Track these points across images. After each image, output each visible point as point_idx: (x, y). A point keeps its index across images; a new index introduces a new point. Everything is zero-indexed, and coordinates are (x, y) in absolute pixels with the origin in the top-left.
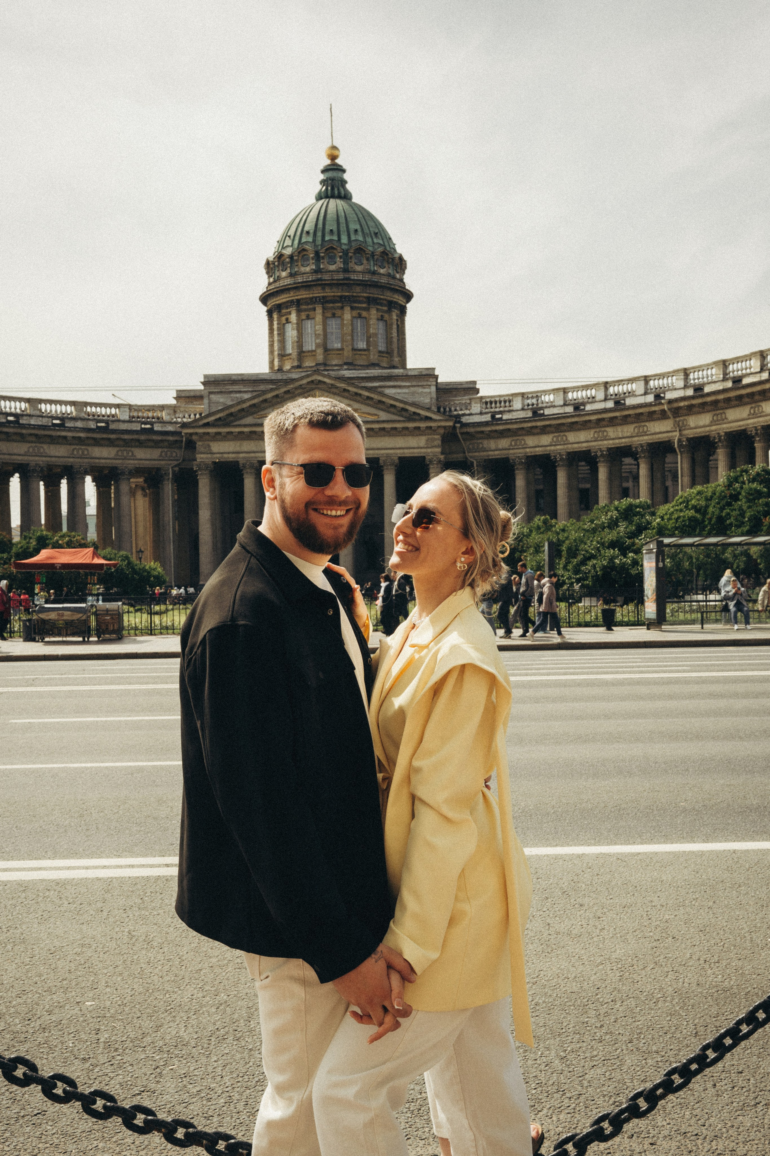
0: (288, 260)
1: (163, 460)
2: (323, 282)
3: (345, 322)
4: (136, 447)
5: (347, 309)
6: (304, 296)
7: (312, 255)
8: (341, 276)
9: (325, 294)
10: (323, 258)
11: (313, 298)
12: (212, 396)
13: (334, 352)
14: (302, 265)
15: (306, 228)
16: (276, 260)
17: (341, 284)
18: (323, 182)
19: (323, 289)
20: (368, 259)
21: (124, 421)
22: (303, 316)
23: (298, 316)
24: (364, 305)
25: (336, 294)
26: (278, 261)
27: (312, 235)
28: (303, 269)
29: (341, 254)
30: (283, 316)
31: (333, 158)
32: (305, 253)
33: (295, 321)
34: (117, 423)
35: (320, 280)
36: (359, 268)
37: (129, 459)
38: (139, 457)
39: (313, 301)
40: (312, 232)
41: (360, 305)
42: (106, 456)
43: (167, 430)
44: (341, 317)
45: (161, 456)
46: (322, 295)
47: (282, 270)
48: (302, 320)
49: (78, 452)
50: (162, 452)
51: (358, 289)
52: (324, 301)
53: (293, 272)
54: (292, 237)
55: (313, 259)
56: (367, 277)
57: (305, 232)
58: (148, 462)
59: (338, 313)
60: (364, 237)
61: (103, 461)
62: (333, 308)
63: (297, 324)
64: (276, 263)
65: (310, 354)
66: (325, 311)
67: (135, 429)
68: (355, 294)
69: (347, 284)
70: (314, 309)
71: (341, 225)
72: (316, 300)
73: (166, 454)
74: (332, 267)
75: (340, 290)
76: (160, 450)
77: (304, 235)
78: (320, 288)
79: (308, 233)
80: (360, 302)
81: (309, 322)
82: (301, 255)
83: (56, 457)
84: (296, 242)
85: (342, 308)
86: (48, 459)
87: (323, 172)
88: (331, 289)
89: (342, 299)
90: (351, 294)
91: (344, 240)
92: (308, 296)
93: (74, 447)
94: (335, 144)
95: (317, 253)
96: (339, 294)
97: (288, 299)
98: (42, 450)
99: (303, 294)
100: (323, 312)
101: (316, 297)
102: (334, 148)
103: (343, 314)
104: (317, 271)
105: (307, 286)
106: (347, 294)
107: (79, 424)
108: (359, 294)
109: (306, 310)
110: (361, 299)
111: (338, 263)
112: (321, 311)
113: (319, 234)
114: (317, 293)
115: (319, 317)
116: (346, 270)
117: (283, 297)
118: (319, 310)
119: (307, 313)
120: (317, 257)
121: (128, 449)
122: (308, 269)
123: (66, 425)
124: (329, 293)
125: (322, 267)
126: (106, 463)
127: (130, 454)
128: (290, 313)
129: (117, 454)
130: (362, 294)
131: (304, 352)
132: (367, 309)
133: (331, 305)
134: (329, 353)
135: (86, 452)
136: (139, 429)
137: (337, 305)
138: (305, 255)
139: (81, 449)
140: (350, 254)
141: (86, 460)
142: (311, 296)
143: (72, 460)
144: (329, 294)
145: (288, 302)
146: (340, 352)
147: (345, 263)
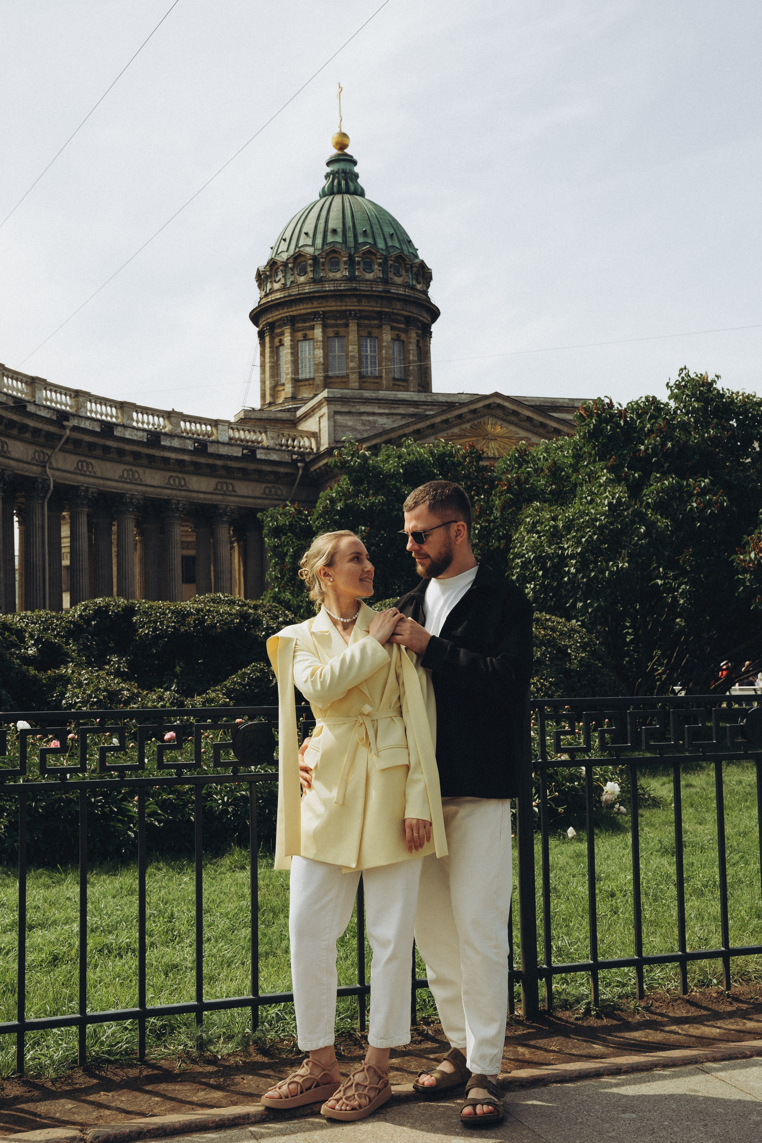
0: (310, 262)
1: (266, 499)
2: (358, 293)
3: (385, 344)
4: (239, 479)
5: (387, 328)
6: (335, 308)
7: (345, 259)
8: (380, 288)
9: (362, 308)
10: (359, 263)
11: (346, 311)
12: (338, 417)
13: (369, 380)
14: (330, 270)
15: (331, 225)
16: (291, 260)
17: (382, 298)
18: (327, 176)
19: (359, 301)
20: (407, 271)
21: (223, 444)
22: (331, 332)
23: (324, 332)
24: (402, 326)
25: (375, 309)
26: (294, 263)
27: (340, 234)
28: (331, 275)
29: (380, 261)
30: (299, 331)
31: (342, 146)
32: (335, 255)
33: (321, 339)
34: (216, 445)
35: (355, 289)
36: (398, 280)
37: (232, 496)
38: (240, 492)
39: (344, 315)
40: (340, 230)
41: (398, 325)
42: (204, 490)
43: (271, 458)
44: (378, 338)
45: (264, 492)
46: (358, 308)
47: (299, 275)
48: (328, 337)
49: (174, 481)
50: (265, 488)
51: (398, 305)
52: (360, 316)
53: (317, 277)
54: (311, 234)
55: (345, 263)
56: (408, 292)
57: (329, 230)
58: (250, 500)
59: (375, 332)
60: (400, 244)
61: (201, 496)
62: (370, 326)
63: (323, 342)
64: (290, 265)
65: (340, 380)
66: (361, 329)
67: (235, 454)
68: (395, 311)
69: (387, 298)
70: (347, 325)
71: (374, 226)
72: (350, 314)
73: (270, 491)
74: (370, 276)
75: (379, 305)
76: (264, 485)
77: (329, 233)
78: (355, 300)
79: (334, 231)
80: (398, 322)
81: (307, 343)
82: (328, 259)
83: (152, 486)
84: (319, 241)
85: (380, 327)
86: (143, 488)
87: (328, 164)
88: (369, 302)
89: (380, 315)
90: (391, 310)
91: (381, 245)
92: (339, 308)
93: (170, 474)
94: (343, 131)
95: (351, 258)
96: (378, 309)
97: (309, 311)
98: (137, 476)
99: (333, 306)
100: (358, 331)
101: (350, 311)
102: (344, 135)
103: (381, 334)
104: (352, 278)
105: (338, 296)
106: (387, 310)
107: (176, 443)
108: (399, 312)
109: (333, 326)
110: (399, 318)
111: (376, 271)
112: (356, 328)
113: (350, 234)
114: (351, 305)
115: (353, 336)
116: (385, 281)
117: (301, 307)
118: (353, 327)
119: (336, 329)
120: (351, 263)
121: (228, 481)
122: (338, 275)
123: (163, 443)
124: (366, 306)
125: (357, 273)
126: (205, 499)
127: (231, 488)
128: (312, 328)
129: (216, 489)
130: (402, 312)
131: (331, 377)
132: (406, 331)
133: (366, 322)
134: (364, 380)
135: (183, 483)
136: (240, 455)
137: (373, 322)
138: (335, 258)
139: (177, 477)
140: (390, 262)
141: (183, 493)
142: (343, 308)
143: (169, 492)
144: (367, 308)
145: (310, 314)
146: (377, 381)
147: (385, 272)
